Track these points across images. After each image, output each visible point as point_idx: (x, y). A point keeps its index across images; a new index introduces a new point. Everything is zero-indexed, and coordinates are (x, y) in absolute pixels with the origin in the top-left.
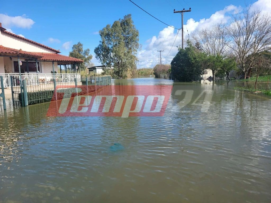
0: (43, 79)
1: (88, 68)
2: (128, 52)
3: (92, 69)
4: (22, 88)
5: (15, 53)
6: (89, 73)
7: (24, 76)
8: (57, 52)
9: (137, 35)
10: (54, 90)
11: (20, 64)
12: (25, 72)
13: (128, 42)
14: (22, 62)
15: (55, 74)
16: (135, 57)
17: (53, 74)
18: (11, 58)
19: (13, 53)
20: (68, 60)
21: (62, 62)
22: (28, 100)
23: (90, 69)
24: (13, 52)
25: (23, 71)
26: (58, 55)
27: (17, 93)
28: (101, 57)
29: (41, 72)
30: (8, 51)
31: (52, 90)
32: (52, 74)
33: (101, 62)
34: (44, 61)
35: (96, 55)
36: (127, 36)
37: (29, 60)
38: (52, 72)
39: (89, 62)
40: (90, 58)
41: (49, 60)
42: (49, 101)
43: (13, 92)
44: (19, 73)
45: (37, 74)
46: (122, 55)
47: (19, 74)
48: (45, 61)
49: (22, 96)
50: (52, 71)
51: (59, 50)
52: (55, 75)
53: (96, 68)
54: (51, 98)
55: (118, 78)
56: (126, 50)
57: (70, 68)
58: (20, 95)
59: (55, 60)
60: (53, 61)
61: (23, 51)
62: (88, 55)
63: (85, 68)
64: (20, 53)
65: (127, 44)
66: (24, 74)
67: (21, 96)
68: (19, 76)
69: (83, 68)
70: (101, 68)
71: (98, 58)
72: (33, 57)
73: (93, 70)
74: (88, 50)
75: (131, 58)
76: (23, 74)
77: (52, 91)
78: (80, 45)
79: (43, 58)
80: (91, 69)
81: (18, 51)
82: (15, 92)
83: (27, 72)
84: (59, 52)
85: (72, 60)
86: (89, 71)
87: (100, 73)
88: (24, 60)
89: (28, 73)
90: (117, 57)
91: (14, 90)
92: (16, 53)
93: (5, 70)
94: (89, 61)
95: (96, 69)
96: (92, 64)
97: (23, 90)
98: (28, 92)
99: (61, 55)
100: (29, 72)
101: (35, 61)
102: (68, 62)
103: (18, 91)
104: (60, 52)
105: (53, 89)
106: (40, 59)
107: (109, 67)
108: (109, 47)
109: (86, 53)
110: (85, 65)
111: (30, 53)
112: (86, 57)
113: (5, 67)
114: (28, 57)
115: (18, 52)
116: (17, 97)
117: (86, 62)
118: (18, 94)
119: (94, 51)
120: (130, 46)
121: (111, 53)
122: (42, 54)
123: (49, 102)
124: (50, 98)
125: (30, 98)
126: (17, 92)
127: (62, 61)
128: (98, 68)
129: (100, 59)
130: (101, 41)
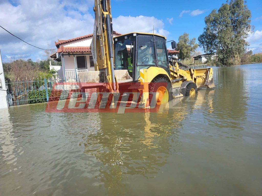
1: (193, 57)
2: (236, 37)
3: (198, 58)
6: (195, 62)
9: (248, 17)
13: (236, 26)
16: (244, 41)
23: (195, 58)
33: (204, 49)
35: (199, 43)
36: (235, 19)
40: (196, 46)
46: (228, 41)
53: (202, 56)
56: (233, 35)
62: (194, 44)
63: (191, 58)
65: (235, 28)
69: (189, 57)
70: (205, 57)
71: (201, 46)
74: (194, 39)
75: (240, 43)
78: (186, 35)
80: (196, 58)
86: (195, 60)
87: (204, 62)
90: (222, 44)
94: (195, 50)
95: (201, 57)
96: (198, 53)
109: (192, 42)
110: (191, 55)
112: (192, 46)
117: (192, 51)
120: (239, 30)
129: (204, 47)
130: (205, 28)
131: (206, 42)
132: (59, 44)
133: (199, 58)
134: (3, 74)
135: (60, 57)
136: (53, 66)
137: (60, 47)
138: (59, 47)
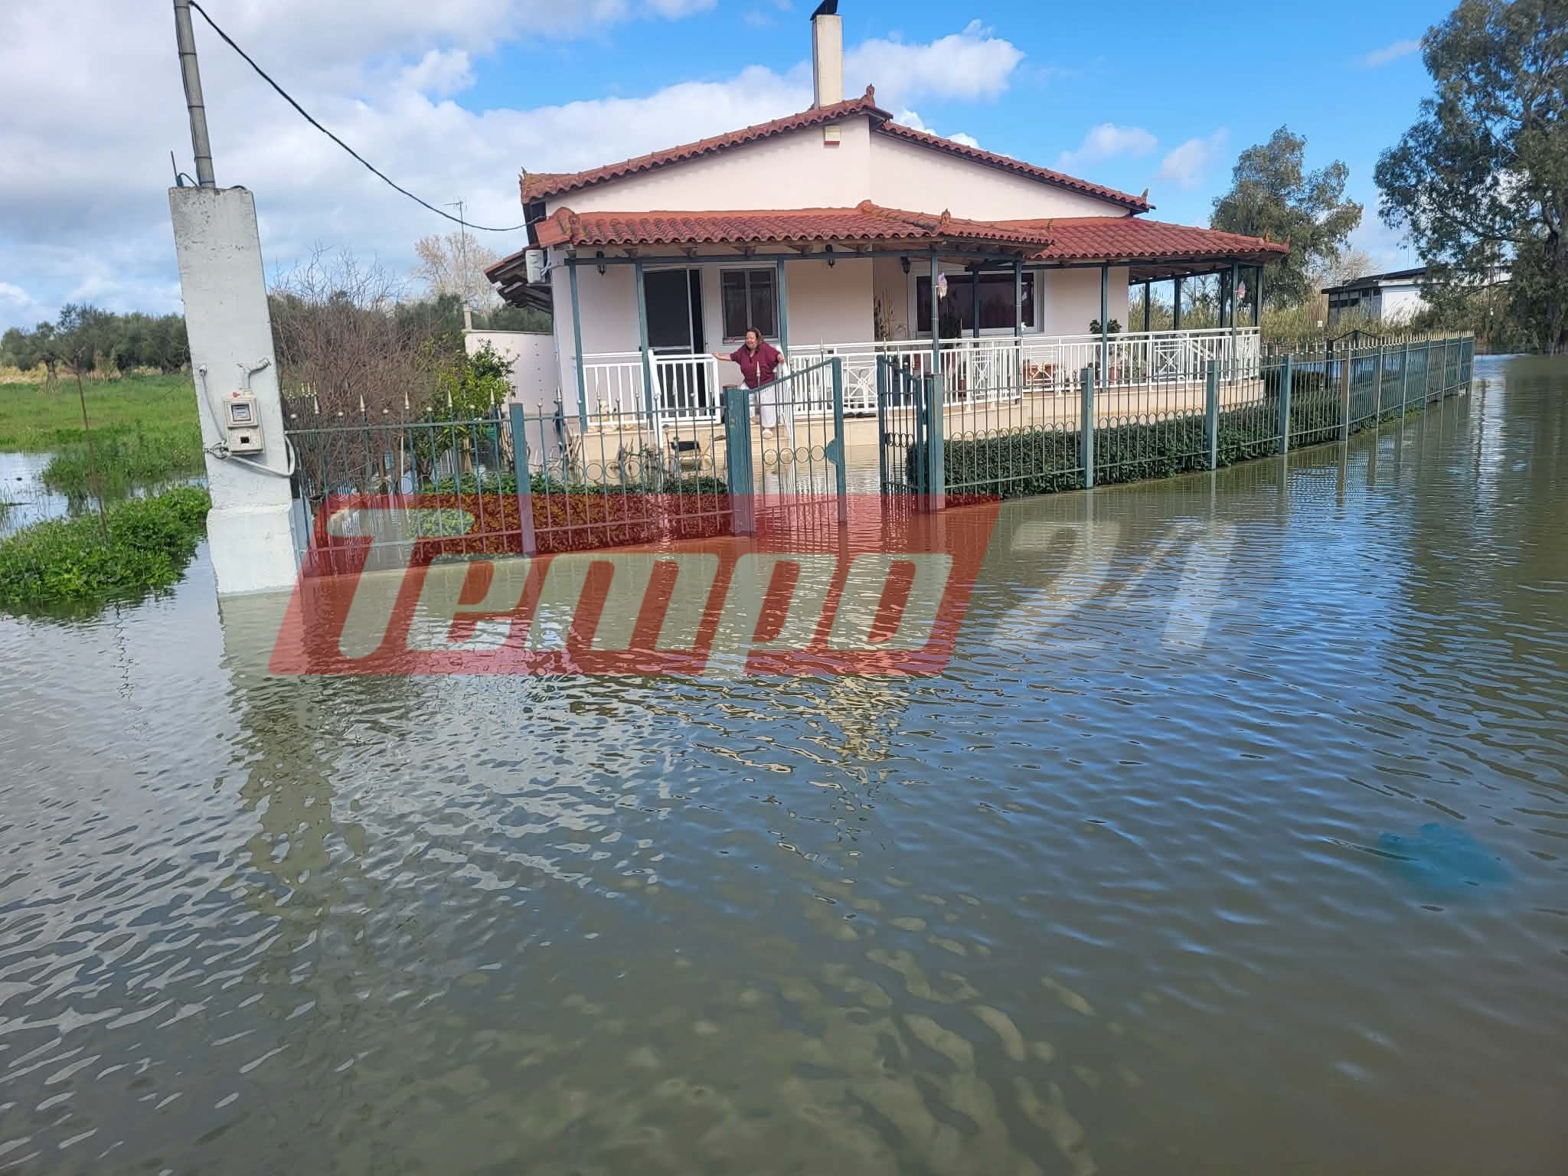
0: (1048, 368)
1: (1324, 291)
3: (1354, 296)
4: (924, 418)
5: (918, 232)
6: (1331, 321)
7: (956, 350)
8: (1133, 207)
10: (1079, 428)
11: (941, 289)
12: (964, 332)
14: (950, 279)
15: (1110, 335)
17: (1101, 339)
18: (906, 263)
19: (910, 235)
20: (1192, 249)
21: (1154, 262)
22: (947, 482)
23: (1335, 298)
24: (911, 229)
25: (951, 329)
26: (1138, 222)
27: (901, 444)
28: (1424, 211)
29: (1042, 330)
30: (890, 228)
31: (1070, 429)
32: (1096, 340)
33: (1417, 241)
34: (1060, 266)
35: (1385, 198)
37: (986, 265)
38: (1095, 328)
39: (1332, 251)
40: (1348, 218)
41: (1084, 256)
42: (1050, 492)
43: (885, 438)
44: (931, 337)
45: (1018, 338)
47: (930, 341)
48: (1062, 264)
49: (921, 457)
50: (1095, 322)
51: (1145, 194)
52: (1110, 339)
53: (1382, 283)
54: (1062, 475)
55: (1534, 350)
57: (1212, 295)
58: (912, 452)
59: (1119, 255)
60: (1107, 264)
61: (956, 222)
62: (1330, 207)
63: (1307, 292)
64: (941, 234)
66: (958, 344)
67: (918, 459)
68: (931, 352)
69: (1293, 288)
70: (1416, 285)
71: (1396, 217)
72: (1002, 249)
73: (1355, 302)
74: (1339, 170)
76: (955, 340)
77: (1071, 438)
78: (1286, 144)
79: (1056, 252)
80: (1344, 297)
81: (932, 223)
82: (894, 435)
83: (971, 331)
84: (1144, 208)
85: (1215, 249)
86: (1332, 305)
87: (1406, 319)
88: (963, 267)
89: (976, 335)
90: (1544, 204)
91: (890, 431)
92: (924, 235)
93: (876, 324)
94: (1336, 245)
95: (1378, 291)
96: (1357, 263)
97: (925, 427)
98: (946, 437)
99: (1155, 223)
100: (982, 331)
101: (1012, 272)
102: (1192, 260)
103: (904, 431)
104: (1149, 202)
105: (1073, 426)
106: (1039, 258)
107: (1473, 271)
108: (1487, 135)
109: (1322, 195)
110: (1308, 273)
111: (992, 225)
112: (1322, 217)
113: (875, 309)
114: (979, 249)
115: (933, 228)
116: (898, 462)
117: (1316, 250)
118: (904, 450)
119: (1373, 172)
121: (1503, 177)
122: (1049, 225)
123: (1049, 497)
124: (1058, 473)
125: (956, 473)
126: (900, 436)
127: (1154, 260)
128: (1396, 283)
129: (1415, 224)
130: (1431, 102)
131: (1432, 188)
132: (547, 194)
133: (1366, 293)
134: (272, 371)
135: (548, 275)
136: (486, 336)
137: (549, 214)
138: (544, 214)
